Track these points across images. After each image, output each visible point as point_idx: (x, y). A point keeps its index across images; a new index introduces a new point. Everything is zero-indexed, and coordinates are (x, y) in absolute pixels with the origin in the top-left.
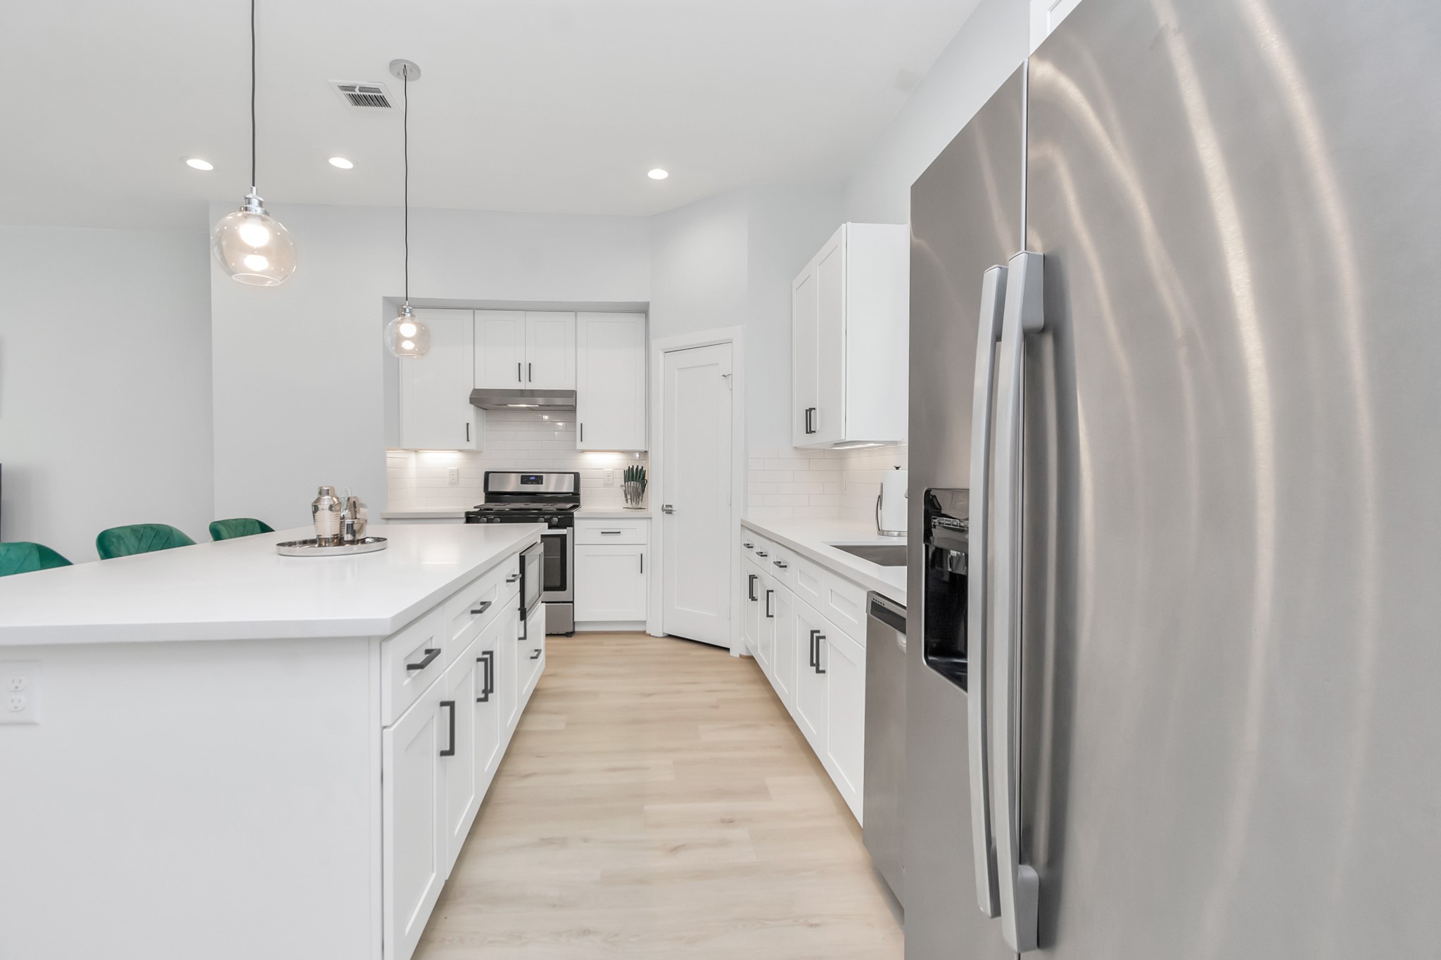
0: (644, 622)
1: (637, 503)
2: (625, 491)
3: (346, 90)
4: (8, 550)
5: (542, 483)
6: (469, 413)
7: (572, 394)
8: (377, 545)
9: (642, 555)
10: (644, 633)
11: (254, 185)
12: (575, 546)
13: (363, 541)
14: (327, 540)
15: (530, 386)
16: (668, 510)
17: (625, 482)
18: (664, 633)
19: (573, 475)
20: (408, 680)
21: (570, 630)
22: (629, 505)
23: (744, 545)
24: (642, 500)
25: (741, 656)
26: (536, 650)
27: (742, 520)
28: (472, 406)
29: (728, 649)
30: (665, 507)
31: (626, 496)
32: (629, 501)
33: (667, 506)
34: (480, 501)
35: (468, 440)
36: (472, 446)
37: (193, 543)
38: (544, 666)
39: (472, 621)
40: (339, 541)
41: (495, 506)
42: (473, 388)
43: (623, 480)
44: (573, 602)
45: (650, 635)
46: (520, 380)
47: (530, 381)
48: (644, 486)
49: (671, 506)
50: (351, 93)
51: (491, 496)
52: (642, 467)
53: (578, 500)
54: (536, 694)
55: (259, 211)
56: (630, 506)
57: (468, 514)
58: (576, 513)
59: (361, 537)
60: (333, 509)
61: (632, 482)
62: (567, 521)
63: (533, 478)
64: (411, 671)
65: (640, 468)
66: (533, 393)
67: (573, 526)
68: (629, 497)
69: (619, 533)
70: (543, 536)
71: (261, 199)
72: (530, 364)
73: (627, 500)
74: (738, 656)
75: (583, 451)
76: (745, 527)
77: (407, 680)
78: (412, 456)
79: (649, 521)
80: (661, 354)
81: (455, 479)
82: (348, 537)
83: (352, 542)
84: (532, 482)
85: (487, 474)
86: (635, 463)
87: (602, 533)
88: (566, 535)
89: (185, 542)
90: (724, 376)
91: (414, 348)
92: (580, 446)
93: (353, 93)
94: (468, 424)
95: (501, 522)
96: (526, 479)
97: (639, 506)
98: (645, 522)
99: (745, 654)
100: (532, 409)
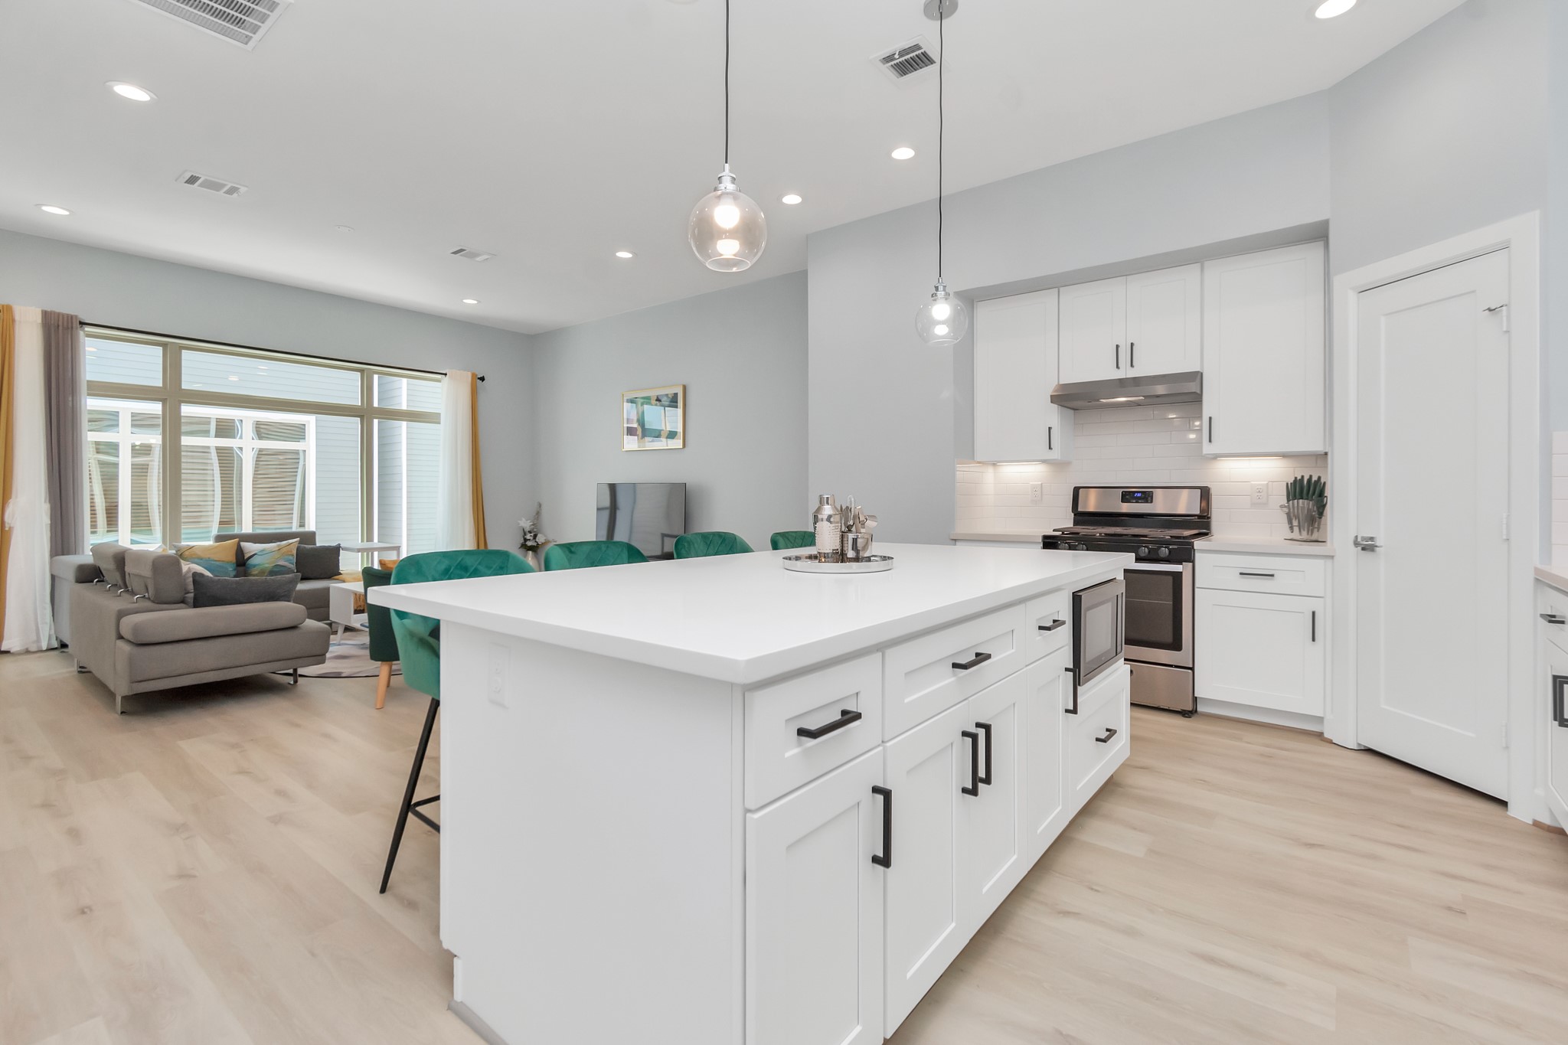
0: (1320, 720)
1: (1311, 532)
2: (1288, 514)
3: (888, 62)
4: (608, 547)
5: (1152, 502)
6: (1053, 415)
7: (1197, 377)
8: (883, 565)
9: (1314, 613)
10: (1320, 735)
11: (726, 162)
12: (1196, 590)
13: (868, 559)
14: (826, 556)
15: (1132, 373)
16: (1367, 546)
17: (1288, 500)
18: (1359, 745)
19: (1199, 490)
20: (796, 751)
21: (1189, 708)
22: (1296, 535)
23: (1542, 616)
24: (1318, 529)
25: (1537, 824)
26: (1108, 730)
27: (1537, 570)
28: (1055, 406)
29: (1504, 804)
30: (1359, 540)
31: (1290, 522)
32: (1296, 529)
33: (1364, 539)
34: (1067, 522)
35: (1050, 448)
36: (1055, 454)
37: (752, 551)
38: (1128, 754)
39: (953, 679)
40: (840, 557)
41: (1083, 530)
42: (1057, 383)
43: (1285, 497)
44: (1192, 669)
45: (1331, 742)
46: (1118, 367)
47: (1132, 365)
48: (1321, 508)
49: (1372, 539)
50: (892, 63)
51: (1082, 517)
52: (1319, 478)
53: (1208, 526)
54: (1110, 788)
55: (731, 187)
56: (1298, 537)
57: (1045, 537)
58: (1198, 544)
59: (866, 555)
60: (832, 520)
61: (1301, 501)
62: (1184, 554)
63: (1139, 495)
64: (804, 739)
65: (1315, 478)
66: (1136, 381)
67: (1193, 562)
68: (1295, 523)
69: (1272, 575)
70: (1126, 571)
71: (734, 176)
72: (1132, 344)
73: (1291, 528)
74: (1531, 823)
75: (1216, 457)
76: (1543, 581)
77: (794, 749)
78: (990, 470)
79: (1329, 562)
80: (1352, 296)
81: (1038, 494)
82: (851, 554)
83: (857, 559)
84: (1138, 500)
85: (1076, 490)
86: (1305, 472)
87: (1241, 574)
88: (1181, 573)
89: (745, 549)
90: (1490, 310)
91: (949, 333)
92: (1208, 449)
93: (895, 62)
94: (1050, 428)
95: (1087, 550)
96: (1128, 496)
97: (1315, 536)
98: (1321, 562)
99: (1546, 820)
100: (1138, 404)
